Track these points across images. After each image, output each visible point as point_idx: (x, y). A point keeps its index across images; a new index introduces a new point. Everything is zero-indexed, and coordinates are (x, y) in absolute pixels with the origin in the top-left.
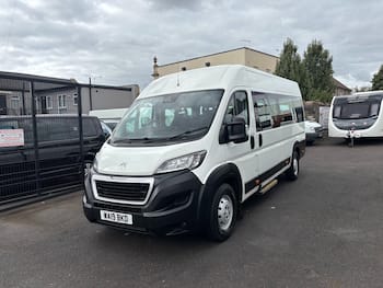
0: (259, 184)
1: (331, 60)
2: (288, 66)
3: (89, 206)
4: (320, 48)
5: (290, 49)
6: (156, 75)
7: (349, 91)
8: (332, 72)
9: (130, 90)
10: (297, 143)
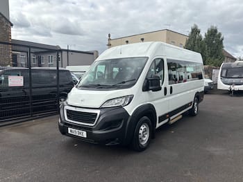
0: (169, 118)
1: (223, 39)
2: (193, 42)
3: (62, 125)
4: (216, 31)
5: (195, 31)
6: (109, 45)
7: (235, 60)
8: (223, 47)
9: (93, 54)
10: (198, 92)
